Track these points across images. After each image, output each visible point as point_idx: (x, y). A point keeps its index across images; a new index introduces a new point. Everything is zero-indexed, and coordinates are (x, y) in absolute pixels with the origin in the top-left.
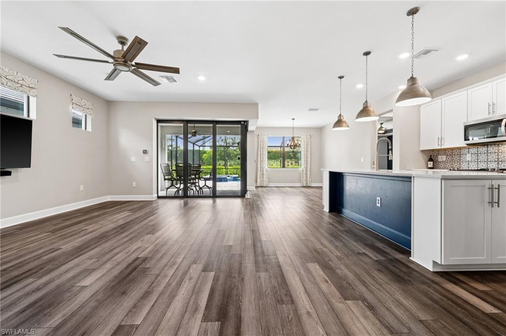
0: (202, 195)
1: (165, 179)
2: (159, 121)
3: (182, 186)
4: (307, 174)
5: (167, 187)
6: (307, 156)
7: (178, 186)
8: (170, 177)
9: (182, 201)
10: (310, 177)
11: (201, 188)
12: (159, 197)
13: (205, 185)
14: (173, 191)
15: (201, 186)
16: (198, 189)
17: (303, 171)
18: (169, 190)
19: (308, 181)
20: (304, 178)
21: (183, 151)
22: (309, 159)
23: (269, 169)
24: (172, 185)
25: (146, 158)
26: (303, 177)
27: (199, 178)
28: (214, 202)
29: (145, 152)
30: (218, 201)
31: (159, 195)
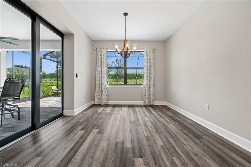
4: (150, 91)
6: (150, 72)
10: (154, 95)
17: (145, 88)
19: (151, 100)
20: (147, 96)
22: (152, 75)
23: (108, 86)
26: (145, 95)
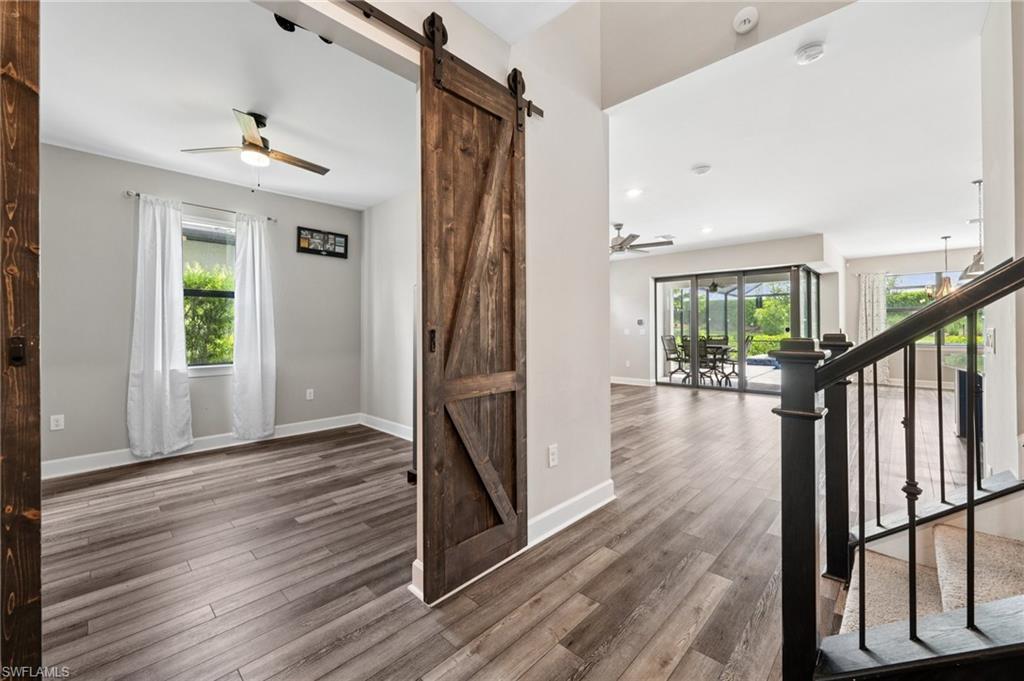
0: (728, 386)
1: (668, 359)
2: (657, 280)
5: (673, 370)
8: (676, 356)
9: (688, 392)
11: (727, 377)
12: (657, 383)
13: (733, 372)
14: (679, 377)
15: (726, 373)
16: (720, 378)
18: (674, 375)
24: (680, 368)
25: (642, 330)
27: (723, 361)
28: (742, 399)
29: (640, 322)
30: (749, 398)
31: (659, 380)
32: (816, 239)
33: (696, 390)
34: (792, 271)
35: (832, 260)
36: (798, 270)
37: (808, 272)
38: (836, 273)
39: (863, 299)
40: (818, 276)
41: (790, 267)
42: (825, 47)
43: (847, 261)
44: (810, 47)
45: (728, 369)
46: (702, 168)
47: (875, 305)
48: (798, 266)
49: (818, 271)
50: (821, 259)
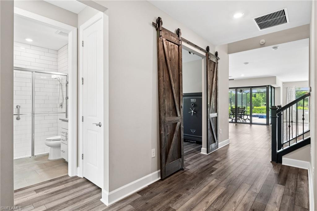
3: (234, 118)
7: (232, 118)
11: (245, 120)
13: (247, 118)
15: (245, 119)
16: (243, 120)
21: (235, 95)
27: (244, 115)
28: (251, 126)
32: (274, 78)
33: (236, 123)
34: (267, 87)
35: (279, 83)
36: (268, 87)
37: (271, 87)
38: (280, 87)
39: (288, 95)
40: (274, 88)
41: (266, 86)
42: (278, 48)
43: (283, 83)
44: (275, 48)
45: (245, 117)
46: (246, 63)
47: (292, 97)
48: (269, 86)
49: (274, 87)
50: (276, 84)
